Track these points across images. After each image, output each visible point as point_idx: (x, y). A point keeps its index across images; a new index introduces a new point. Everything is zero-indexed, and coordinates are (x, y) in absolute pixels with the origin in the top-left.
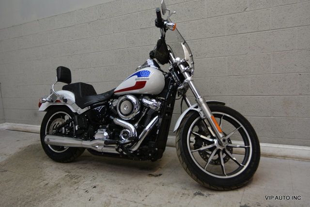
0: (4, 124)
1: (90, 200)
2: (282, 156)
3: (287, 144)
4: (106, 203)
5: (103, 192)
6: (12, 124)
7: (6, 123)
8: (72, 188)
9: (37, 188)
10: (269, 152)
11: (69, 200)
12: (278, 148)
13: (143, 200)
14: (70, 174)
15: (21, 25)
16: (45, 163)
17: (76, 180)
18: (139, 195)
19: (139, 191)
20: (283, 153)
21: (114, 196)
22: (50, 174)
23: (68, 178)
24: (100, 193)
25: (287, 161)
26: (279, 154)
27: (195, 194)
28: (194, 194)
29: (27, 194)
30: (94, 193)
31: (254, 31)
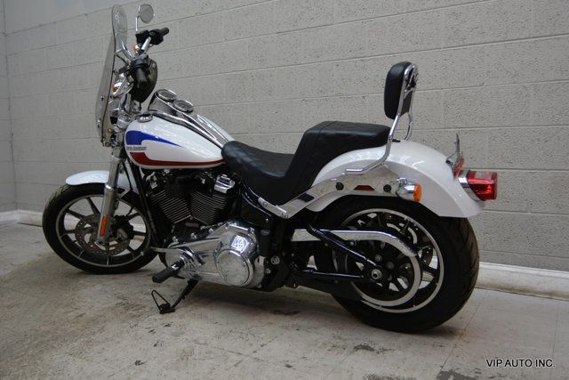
0: (15, 212)
1: (155, 345)
2: (546, 293)
3: (557, 269)
4: (184, 351)
5: (183, 333)
6: (29, 212)
7: (18, 211)
8: (126, 324)
9: (62, 319)
10: (519, 284)
11: (119, 342)
12: (538, 275)
13: (255, 352)
14: (124, 302)
15: (55, 23)
16: (82, 282)
17: (135, 313)
18: (248, 343)
19: (250, 336)
20: (548, 287)
21: (201, 341)
22: (89, 300)
23: (121, 308)
24: (176, 335)
25: (553, 303)
26: (539, 288)
27: (357, 348)
28: (355, 348)
29: (43, 328)
30: (166, 335)
31: (498, 39)
